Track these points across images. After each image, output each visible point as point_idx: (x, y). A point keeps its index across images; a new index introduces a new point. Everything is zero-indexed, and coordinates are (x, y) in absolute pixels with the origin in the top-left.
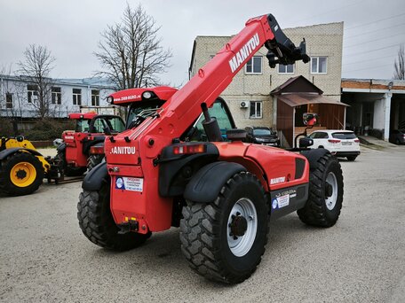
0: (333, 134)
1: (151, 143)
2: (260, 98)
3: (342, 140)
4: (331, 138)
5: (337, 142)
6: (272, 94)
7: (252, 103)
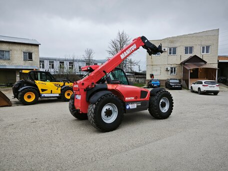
0: (205, 82)
1: (83, 84)
2: (175, 66)
3: (209, 85)
4: (204, 84)
5: (206, 86)
6: (181, 64)
7: (172, 68)
